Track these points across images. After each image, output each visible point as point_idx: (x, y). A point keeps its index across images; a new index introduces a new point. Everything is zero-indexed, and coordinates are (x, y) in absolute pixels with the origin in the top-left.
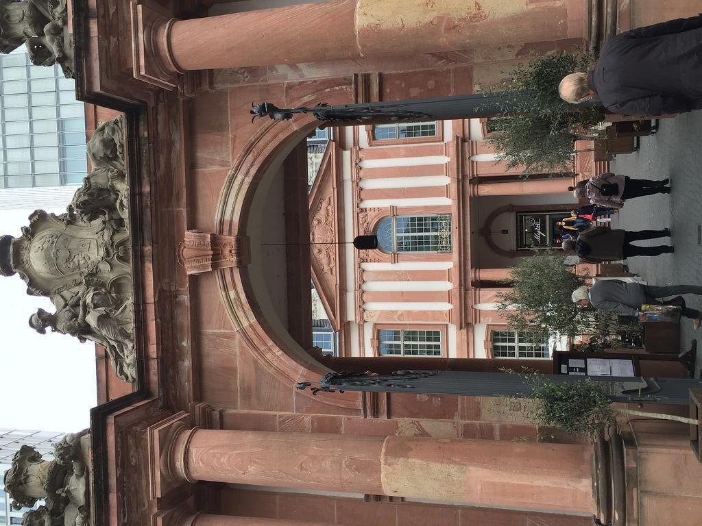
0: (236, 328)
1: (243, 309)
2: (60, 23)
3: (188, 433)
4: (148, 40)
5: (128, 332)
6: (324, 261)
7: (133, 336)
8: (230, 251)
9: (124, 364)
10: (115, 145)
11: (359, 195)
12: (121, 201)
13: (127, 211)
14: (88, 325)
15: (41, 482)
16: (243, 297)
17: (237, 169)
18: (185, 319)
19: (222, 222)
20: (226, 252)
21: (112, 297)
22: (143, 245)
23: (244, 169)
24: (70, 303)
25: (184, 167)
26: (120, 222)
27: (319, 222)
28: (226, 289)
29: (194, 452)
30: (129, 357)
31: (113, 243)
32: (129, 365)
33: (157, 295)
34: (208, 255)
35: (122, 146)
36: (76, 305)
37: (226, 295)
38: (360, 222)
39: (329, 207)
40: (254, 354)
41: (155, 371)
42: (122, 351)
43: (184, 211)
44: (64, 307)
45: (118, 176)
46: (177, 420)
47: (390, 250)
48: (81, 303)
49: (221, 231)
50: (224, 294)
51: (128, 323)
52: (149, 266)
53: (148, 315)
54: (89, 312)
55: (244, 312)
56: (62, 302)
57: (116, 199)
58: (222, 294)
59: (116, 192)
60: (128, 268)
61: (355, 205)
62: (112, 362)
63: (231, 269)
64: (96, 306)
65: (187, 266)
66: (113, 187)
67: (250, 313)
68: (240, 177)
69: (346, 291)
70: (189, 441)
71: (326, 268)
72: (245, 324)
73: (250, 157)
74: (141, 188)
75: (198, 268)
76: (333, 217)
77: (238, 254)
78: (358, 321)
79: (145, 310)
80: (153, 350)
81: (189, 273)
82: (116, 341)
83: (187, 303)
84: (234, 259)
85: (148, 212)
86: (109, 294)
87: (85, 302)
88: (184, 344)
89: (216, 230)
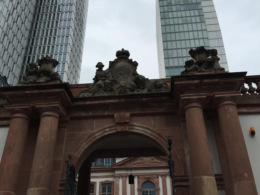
0: (95, 131)
1: (102, 134)
2: (199, 70)
3: (58, 116)
4: (194, 99)
5: (95, 94)
6: (138, 162)
7: (94, 96)
8: (122, 129)
9: (84, 93)
10: (160, 88)
11: (164, 175)
12: (140, 91)
13: (137, 93)
14: (98, 81)
15: (46, 68)
16: (106, 134)
17: (152, 131)
18: (99, 113)
19: (133, 126)
20: (122, 127)
21: (107, 89)
22: (125, 99)
23: (152, 133)
24: (106, 75)
25: (152, 112)
26: (133, 90)
27: (153, 159)
28: (109, 127)
29: (50, 118)
30: (86, 95)
31: (126, 88)
32: (84, 95)
33: (107, 104)
34: (121, 121)
35: (160, 91)
36: (106, 77)
37: (107, 128)
38: (153, 176)
39: (158, 163)
40: (86, 138)
41: (81, 104)
42: (88, 92)
43: (137, 112)
44: (105, 73)
45: (149, 90)
46: (63, 111)
47: (143, 188)
48: (106, 78)
49: (130, 125)
50: (107, 127)
51: (98, 94)
52: (117, 101)
53: (100, 101)
54: (103, 81)
55: (101, 134)
56: (106, 72)
57: (141, 89)
58: (107, 126)
59: (143, 89)
60: (117, 94)
61: (160, 174)
62: (85, 89)
63: (116, 129)
64: (104, 83)
65: (118, 113)
66: (145, 88)
67: (100, 136)
68: (149, 132)
69: (126, 170)
70: (54, 116)
71: (135, 162)
72: (96, 135)
73: (156, 136)
74: (145, 97)
75: (117, 118)
76: (155, 165)
77: (121, 132)
78: (115, 175)
79: (102, 100)
80: (88, 103)
81: (115, 114)
82: (92, 90)
83: (104, 114)
84: (120, 130)
85: (136, 100)
86: (108, 88)
87: (106, 80)
88: (90, 113)
89: (130, 123)
